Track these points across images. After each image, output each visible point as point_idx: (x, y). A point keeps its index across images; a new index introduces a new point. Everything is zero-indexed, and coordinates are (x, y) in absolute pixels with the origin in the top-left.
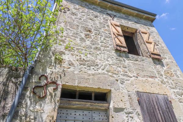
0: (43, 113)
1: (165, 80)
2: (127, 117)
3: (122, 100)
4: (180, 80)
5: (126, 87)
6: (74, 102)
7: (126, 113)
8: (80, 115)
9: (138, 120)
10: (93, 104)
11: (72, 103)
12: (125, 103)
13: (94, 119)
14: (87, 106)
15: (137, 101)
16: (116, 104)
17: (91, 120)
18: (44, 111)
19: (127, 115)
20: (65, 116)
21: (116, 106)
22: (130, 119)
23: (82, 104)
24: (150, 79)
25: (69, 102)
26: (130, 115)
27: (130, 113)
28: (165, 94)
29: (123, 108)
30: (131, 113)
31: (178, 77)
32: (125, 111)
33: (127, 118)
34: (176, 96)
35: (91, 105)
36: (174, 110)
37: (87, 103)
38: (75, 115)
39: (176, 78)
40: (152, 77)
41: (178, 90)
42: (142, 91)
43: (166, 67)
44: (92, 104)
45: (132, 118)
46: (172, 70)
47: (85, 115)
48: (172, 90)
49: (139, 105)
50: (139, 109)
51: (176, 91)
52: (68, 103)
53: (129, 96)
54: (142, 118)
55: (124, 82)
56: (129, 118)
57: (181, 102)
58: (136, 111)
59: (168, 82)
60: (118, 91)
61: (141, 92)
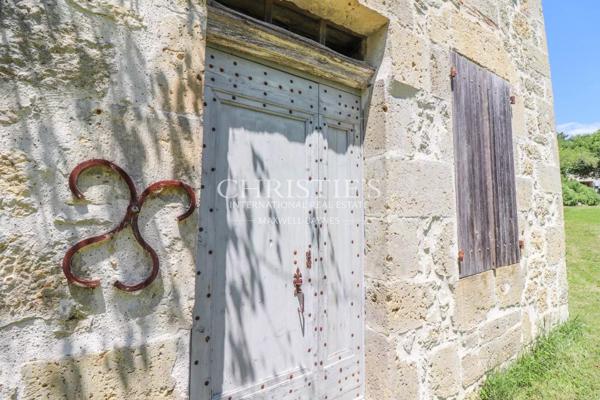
0: (138, 29)
1: (512, 42)
2: (420, 115)
3: (414, 65)
4: (539, 52)
5: (429, 27)
6: (264, 35)
7: (420, 105)
8: (280, 87)
9: (442, 128)
10: (328, 59)
11: (254, 33)
12: (422, 74)
13: (325, 109)
14: (307, 61)
15: (449, 79)
16: (400, 71)
17: (314, 110)
18: (144, 23)
19: (421, 110)
20: (230, 81)
21: (399, 78)
22: (427, 122)
23: (292, 50)
24: (484, 25)
25: (246, 27)
26: (428, 111)
27: (428, 106)
28: (506, 77)
29: (415, 87)
30: (431, 108)
31: (536, 44)
32: (418, 96)
33: (418, 119)
34: (523, 91)
35: (320, 61)
36: (513, 120)
37: (307, 51)
38: (266, 84)
39: (532, 44)
40: (489, 22)
41: (528, 76)
42: (464, 54)
43: (519, 5)
44: (323, 57)
45: (431, 120)
46: (529, 21)
47: (296, 92)
48: (520, 73)
49: (452, 89)
50: (448, 101)
51: (525, 76)
52: (240, 31)
53: (433, 57)
54: (451, 126)
55: (426, 9)
56: (425, 119)
57: (526, 107)
58: (443, 103)
59: (516, 49)
60: (407, 29)
61: (462, 55)
